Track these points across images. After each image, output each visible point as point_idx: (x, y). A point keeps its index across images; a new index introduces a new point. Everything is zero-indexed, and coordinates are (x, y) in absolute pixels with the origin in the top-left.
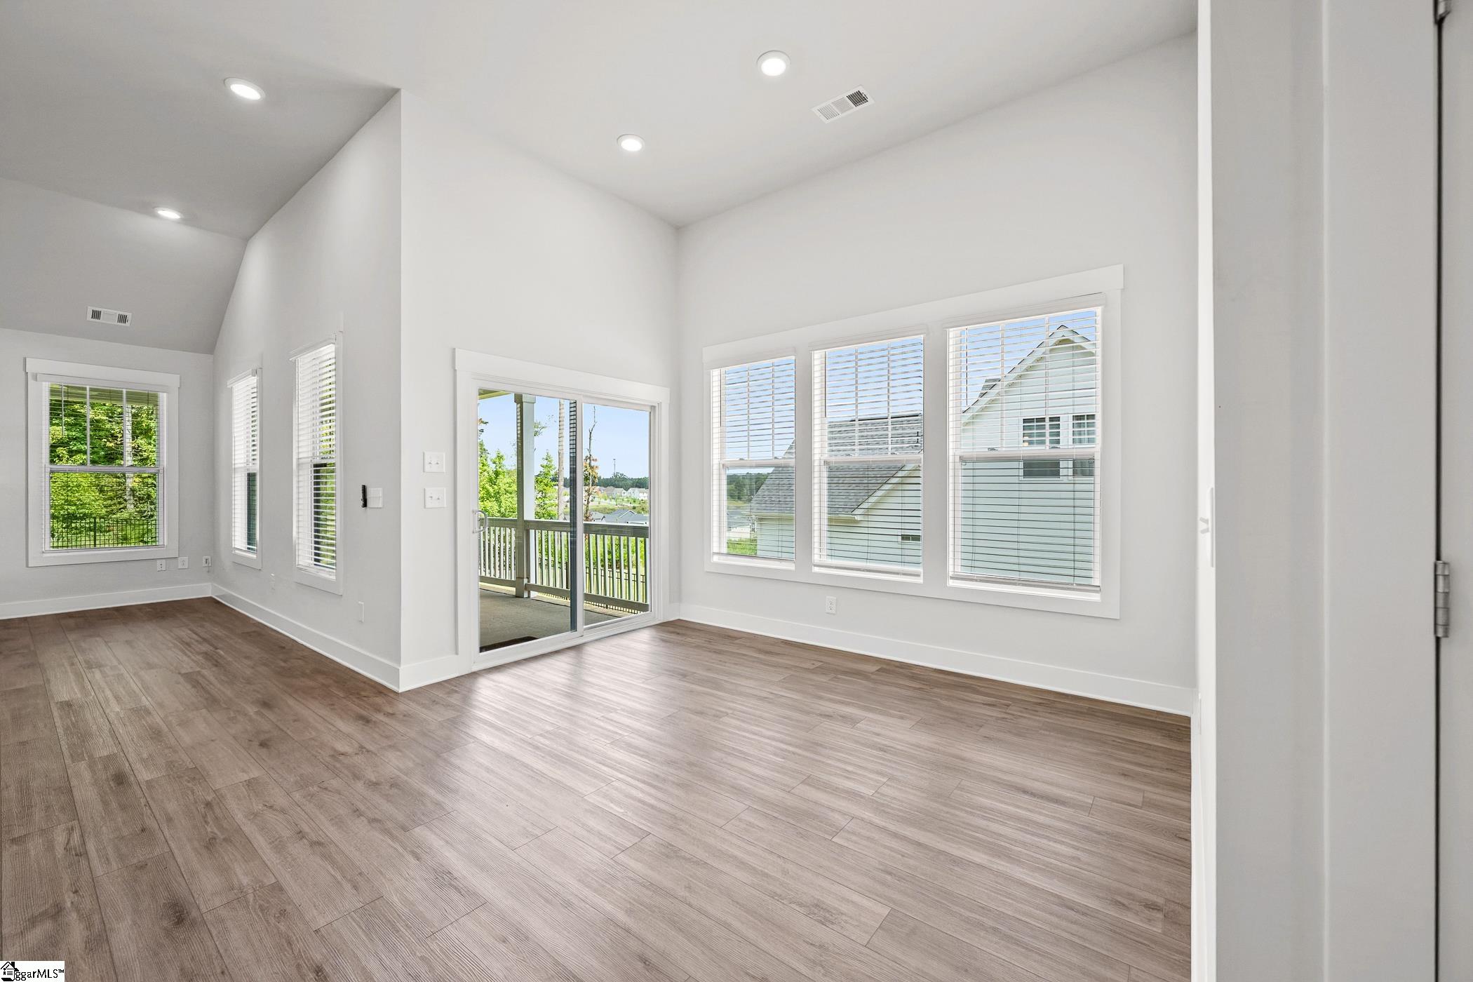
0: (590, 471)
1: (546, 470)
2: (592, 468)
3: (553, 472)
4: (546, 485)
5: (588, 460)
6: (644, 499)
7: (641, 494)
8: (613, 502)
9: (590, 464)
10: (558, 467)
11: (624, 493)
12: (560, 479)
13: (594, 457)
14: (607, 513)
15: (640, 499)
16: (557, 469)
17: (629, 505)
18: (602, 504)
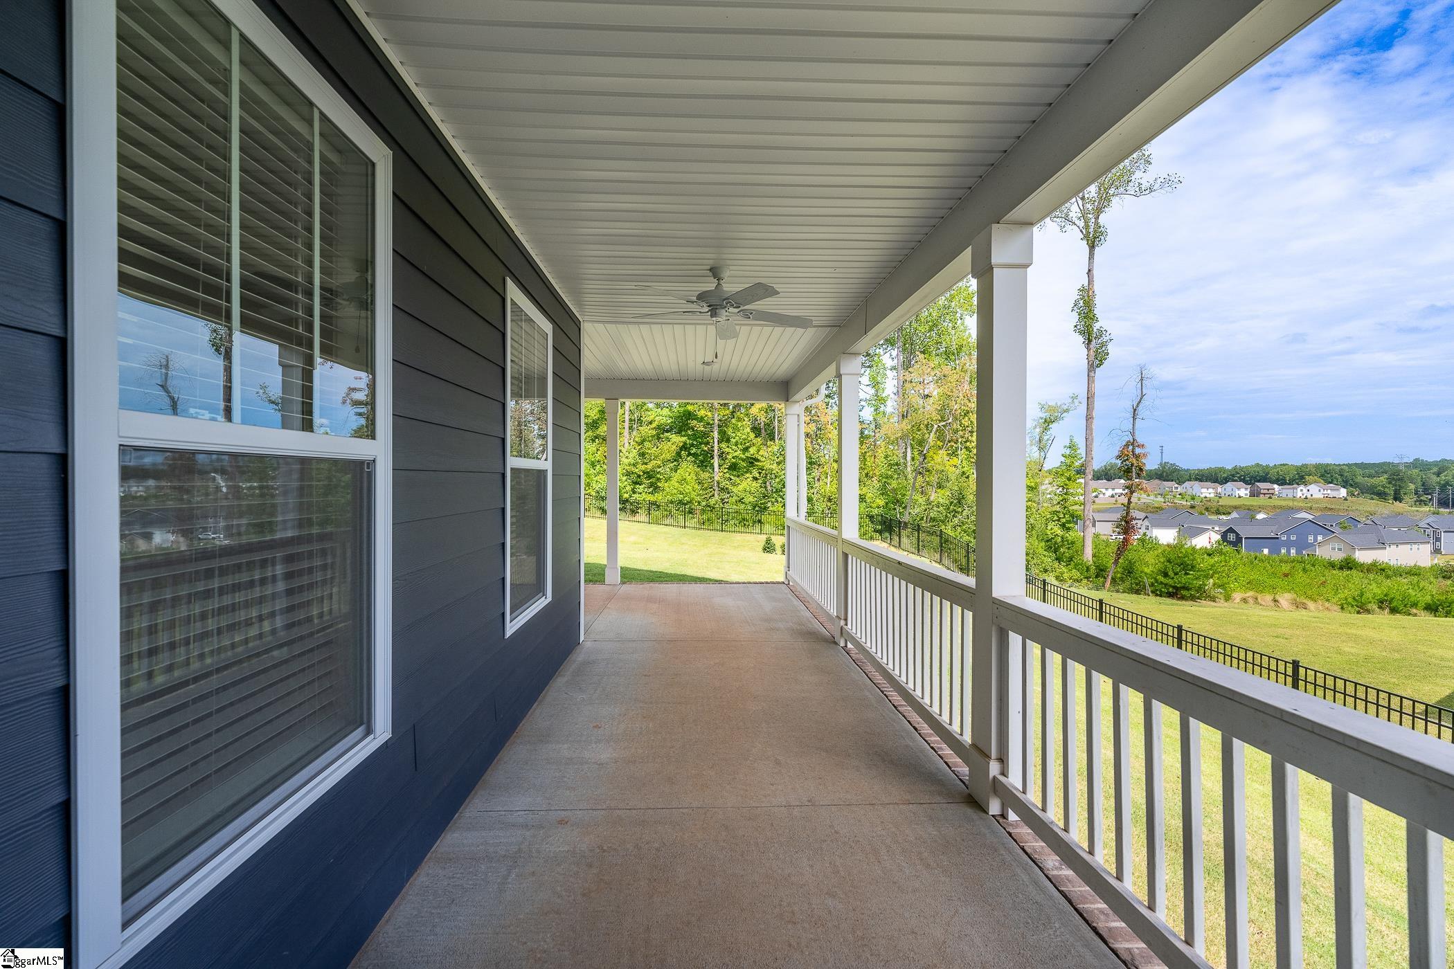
0: (1134, 461)
1: (1068, 461)
2: (1137, 457)
3: (1077, 464)
4: (1069, 479)
5: (1131, 447)
6: (1208, 496)
7: (1204, 490)
8: (1160, 499)
9: (1133, 452)
10: (1084, 455)
11: (1177, 488)
12: (1087, 471)
13: (1140, 440)
14: (1151, 512)
15: (1202, 496)
16: (1083, 459)
17: (1184, 503)
18: (1143, 501)
